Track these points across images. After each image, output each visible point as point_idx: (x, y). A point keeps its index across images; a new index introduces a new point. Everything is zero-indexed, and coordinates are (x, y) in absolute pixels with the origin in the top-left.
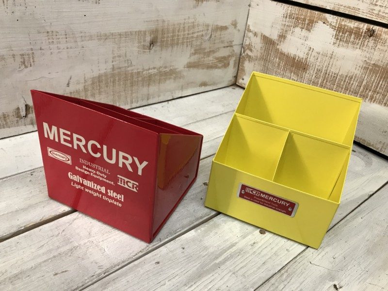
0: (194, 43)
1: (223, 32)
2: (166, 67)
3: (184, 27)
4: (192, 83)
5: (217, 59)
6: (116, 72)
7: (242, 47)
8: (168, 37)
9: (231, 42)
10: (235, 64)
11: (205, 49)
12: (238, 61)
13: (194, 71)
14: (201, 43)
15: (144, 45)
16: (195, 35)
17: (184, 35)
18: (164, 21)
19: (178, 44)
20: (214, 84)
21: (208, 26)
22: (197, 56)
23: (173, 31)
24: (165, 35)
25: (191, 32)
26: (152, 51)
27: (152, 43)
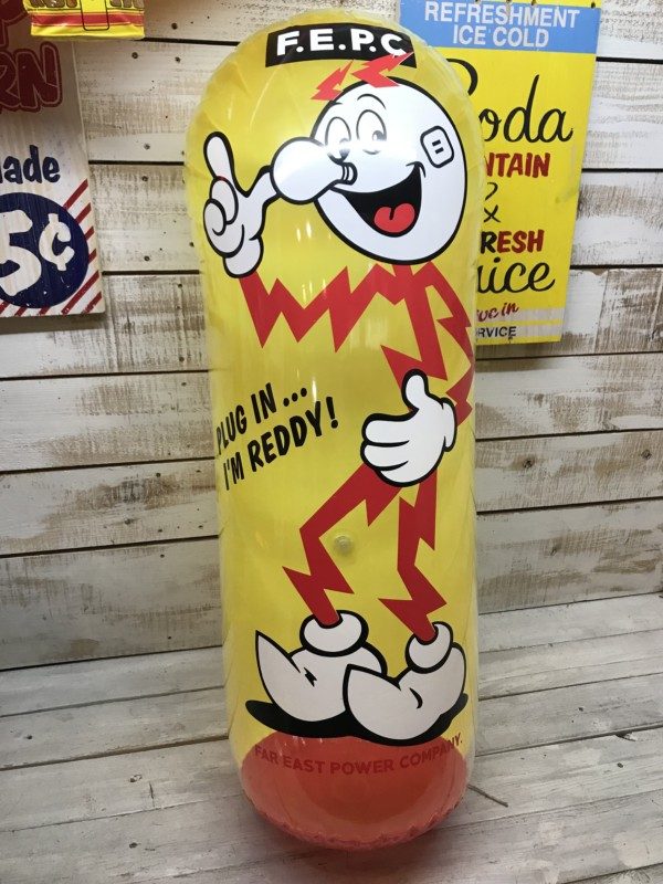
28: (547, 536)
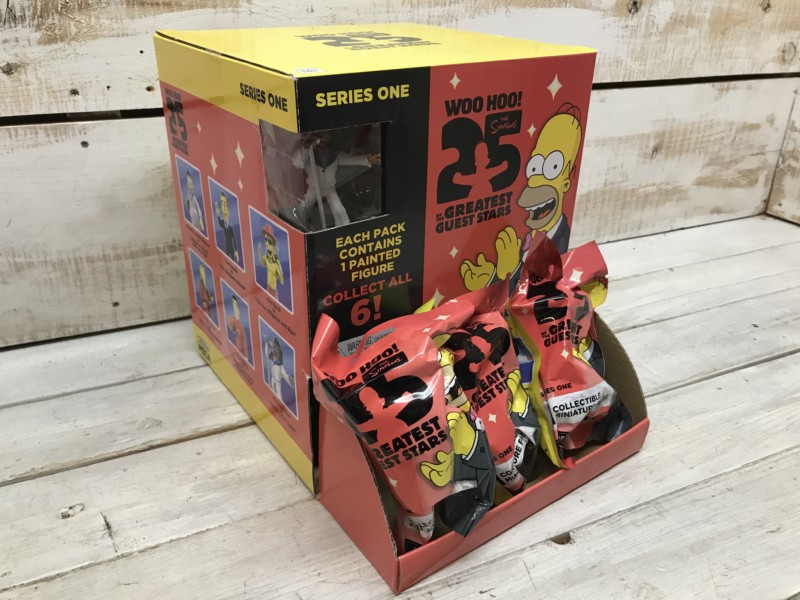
0: (710, 149)
1: (753, 133)
2: (668, 184)
3: (699, 128)
4: (700, 208)
5: (739, 172)
6: (608, 188)
7: (781, 155)
8: (676, 141)
9: (764, 147)
10: (766, 181)
11: (724, 157)
12: (771, 176)
13: (705, 190)
14: (720, 149)
15: (645, 153)
16: (712, 138)
17: (697, 138)
18: (674, 120)
19: (687, 151)
20: (732, 211)
21: (731, 124)
22: (711, 168)
23: (684, 134)
24: (674, 139)
25: (707, 134)
26: (654, 161)
27: (656, 150)
28: (648, 129)
